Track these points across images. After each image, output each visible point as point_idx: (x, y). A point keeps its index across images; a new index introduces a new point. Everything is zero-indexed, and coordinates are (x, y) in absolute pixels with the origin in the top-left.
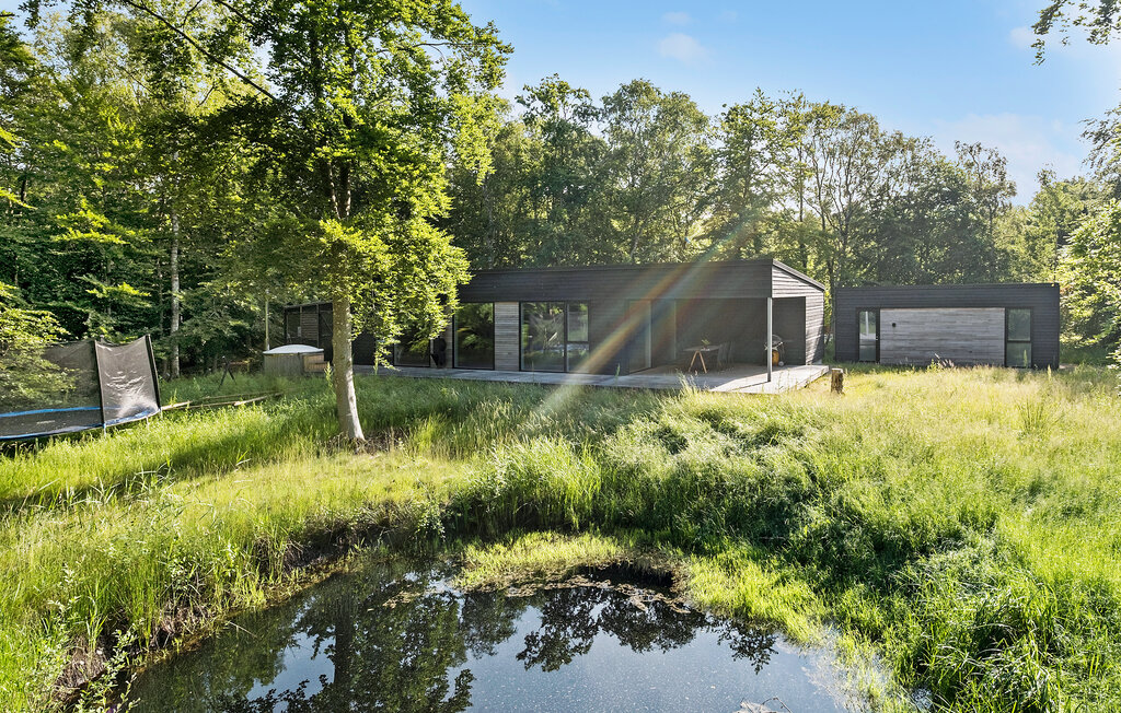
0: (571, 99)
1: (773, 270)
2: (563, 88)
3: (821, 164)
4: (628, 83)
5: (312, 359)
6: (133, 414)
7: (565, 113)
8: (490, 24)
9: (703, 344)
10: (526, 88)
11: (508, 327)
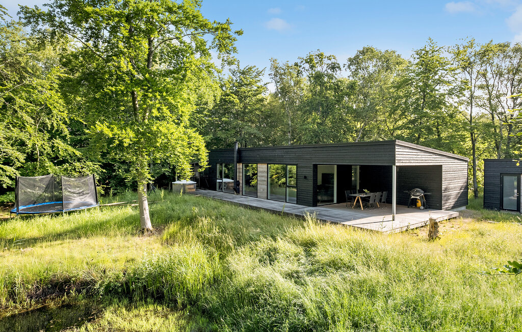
0: (326, 61)
1: (396, 147)
2: (320, 56)
3: (491, 82)
4: (362, 49)
5: (190, 187)
6: (78, 206)
7: (321, 68)
8: (227, 20)
9: (364, 192)
10: (299, 58)
11: (262, 176)
